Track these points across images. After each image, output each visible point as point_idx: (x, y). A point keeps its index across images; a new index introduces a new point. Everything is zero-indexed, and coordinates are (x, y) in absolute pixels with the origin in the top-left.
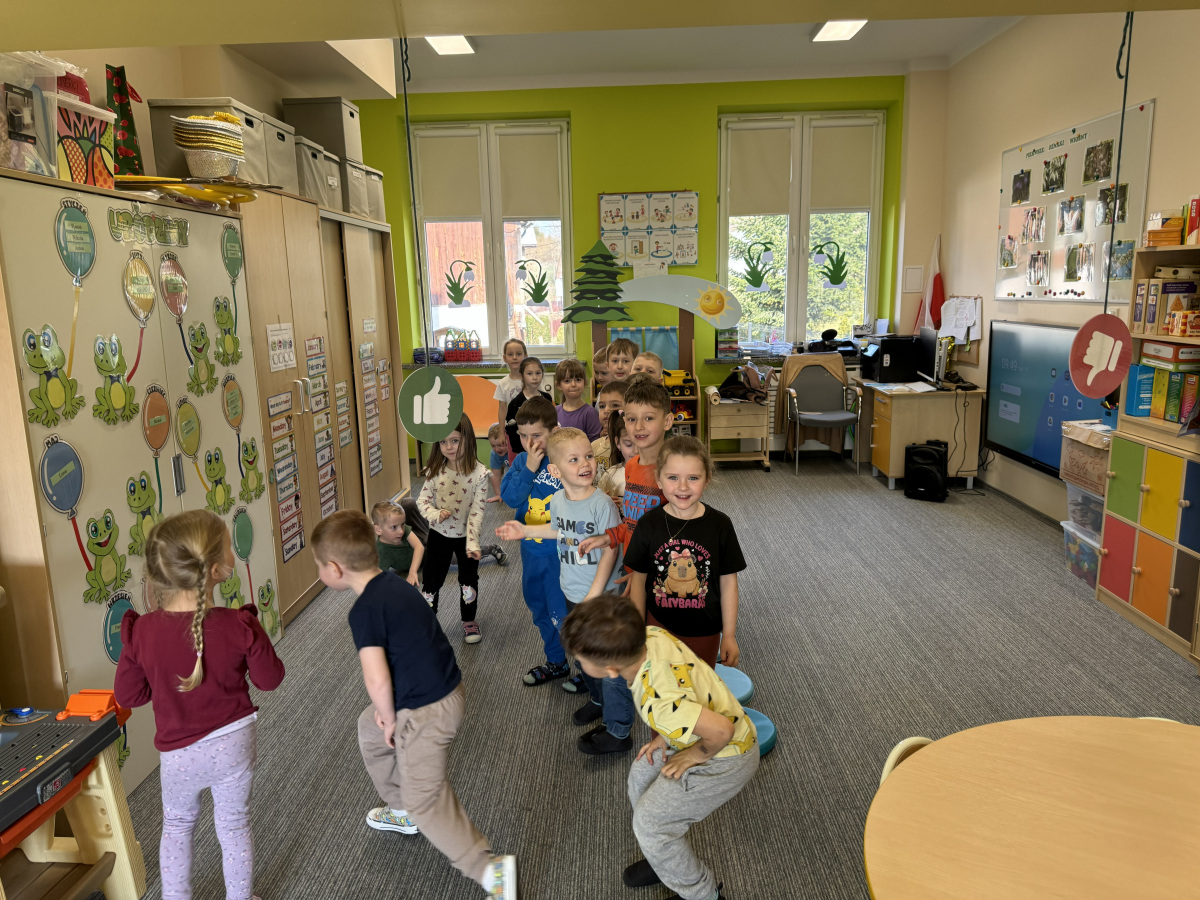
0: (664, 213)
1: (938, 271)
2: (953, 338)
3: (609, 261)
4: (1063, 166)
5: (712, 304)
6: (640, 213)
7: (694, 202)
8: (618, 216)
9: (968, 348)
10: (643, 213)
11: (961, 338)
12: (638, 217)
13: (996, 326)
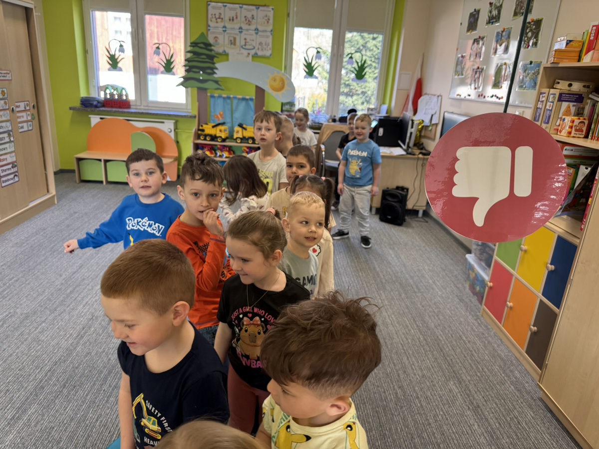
0: (251, 20)
1: (419, 77)
2: (423, 121)
3: (209, 48)
4: (501, 6)
5: (277, 84)
6: (235, 17)
7: (271, 14)
8: (219, 18)
9: (430, 128)
10: (237, 18)
11: (427, 122)
12: (233, 20)
13: (447, 115)
